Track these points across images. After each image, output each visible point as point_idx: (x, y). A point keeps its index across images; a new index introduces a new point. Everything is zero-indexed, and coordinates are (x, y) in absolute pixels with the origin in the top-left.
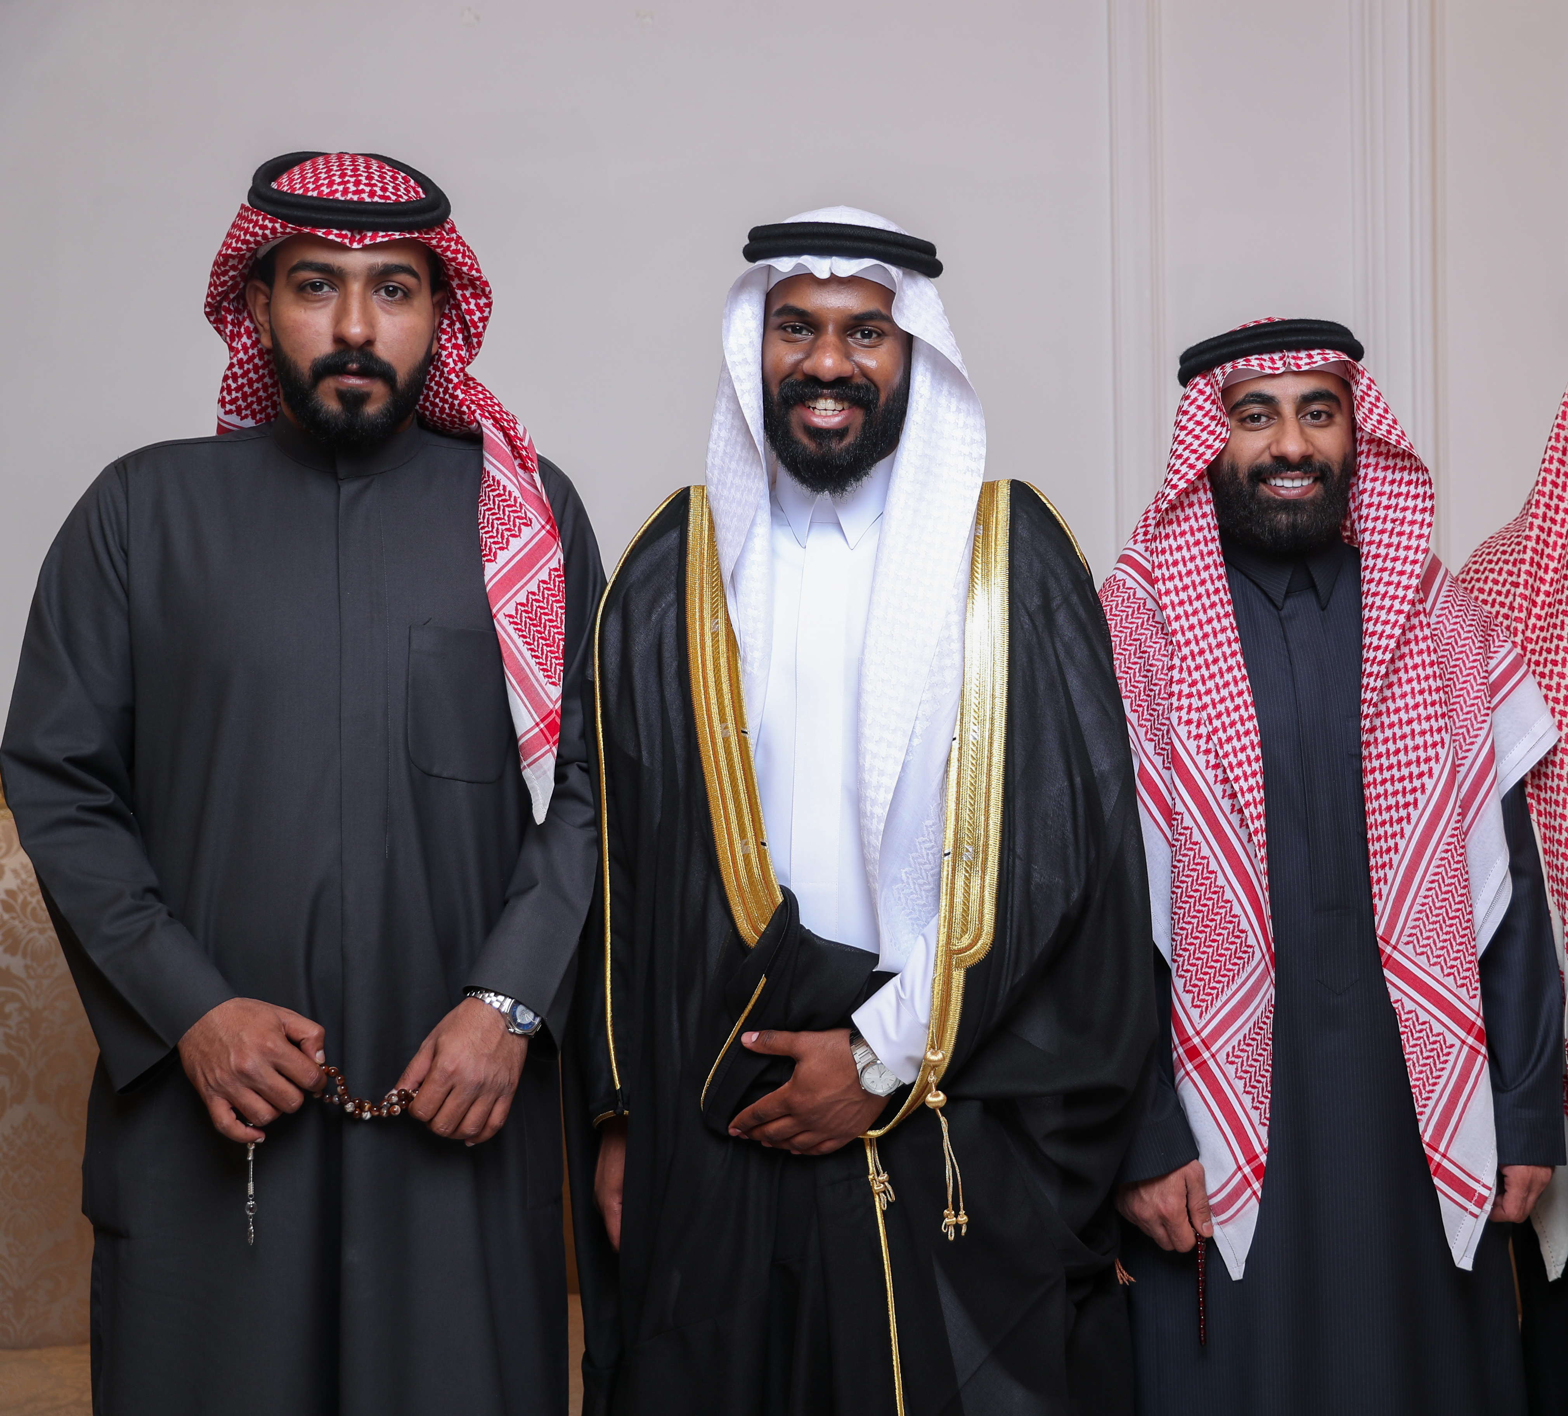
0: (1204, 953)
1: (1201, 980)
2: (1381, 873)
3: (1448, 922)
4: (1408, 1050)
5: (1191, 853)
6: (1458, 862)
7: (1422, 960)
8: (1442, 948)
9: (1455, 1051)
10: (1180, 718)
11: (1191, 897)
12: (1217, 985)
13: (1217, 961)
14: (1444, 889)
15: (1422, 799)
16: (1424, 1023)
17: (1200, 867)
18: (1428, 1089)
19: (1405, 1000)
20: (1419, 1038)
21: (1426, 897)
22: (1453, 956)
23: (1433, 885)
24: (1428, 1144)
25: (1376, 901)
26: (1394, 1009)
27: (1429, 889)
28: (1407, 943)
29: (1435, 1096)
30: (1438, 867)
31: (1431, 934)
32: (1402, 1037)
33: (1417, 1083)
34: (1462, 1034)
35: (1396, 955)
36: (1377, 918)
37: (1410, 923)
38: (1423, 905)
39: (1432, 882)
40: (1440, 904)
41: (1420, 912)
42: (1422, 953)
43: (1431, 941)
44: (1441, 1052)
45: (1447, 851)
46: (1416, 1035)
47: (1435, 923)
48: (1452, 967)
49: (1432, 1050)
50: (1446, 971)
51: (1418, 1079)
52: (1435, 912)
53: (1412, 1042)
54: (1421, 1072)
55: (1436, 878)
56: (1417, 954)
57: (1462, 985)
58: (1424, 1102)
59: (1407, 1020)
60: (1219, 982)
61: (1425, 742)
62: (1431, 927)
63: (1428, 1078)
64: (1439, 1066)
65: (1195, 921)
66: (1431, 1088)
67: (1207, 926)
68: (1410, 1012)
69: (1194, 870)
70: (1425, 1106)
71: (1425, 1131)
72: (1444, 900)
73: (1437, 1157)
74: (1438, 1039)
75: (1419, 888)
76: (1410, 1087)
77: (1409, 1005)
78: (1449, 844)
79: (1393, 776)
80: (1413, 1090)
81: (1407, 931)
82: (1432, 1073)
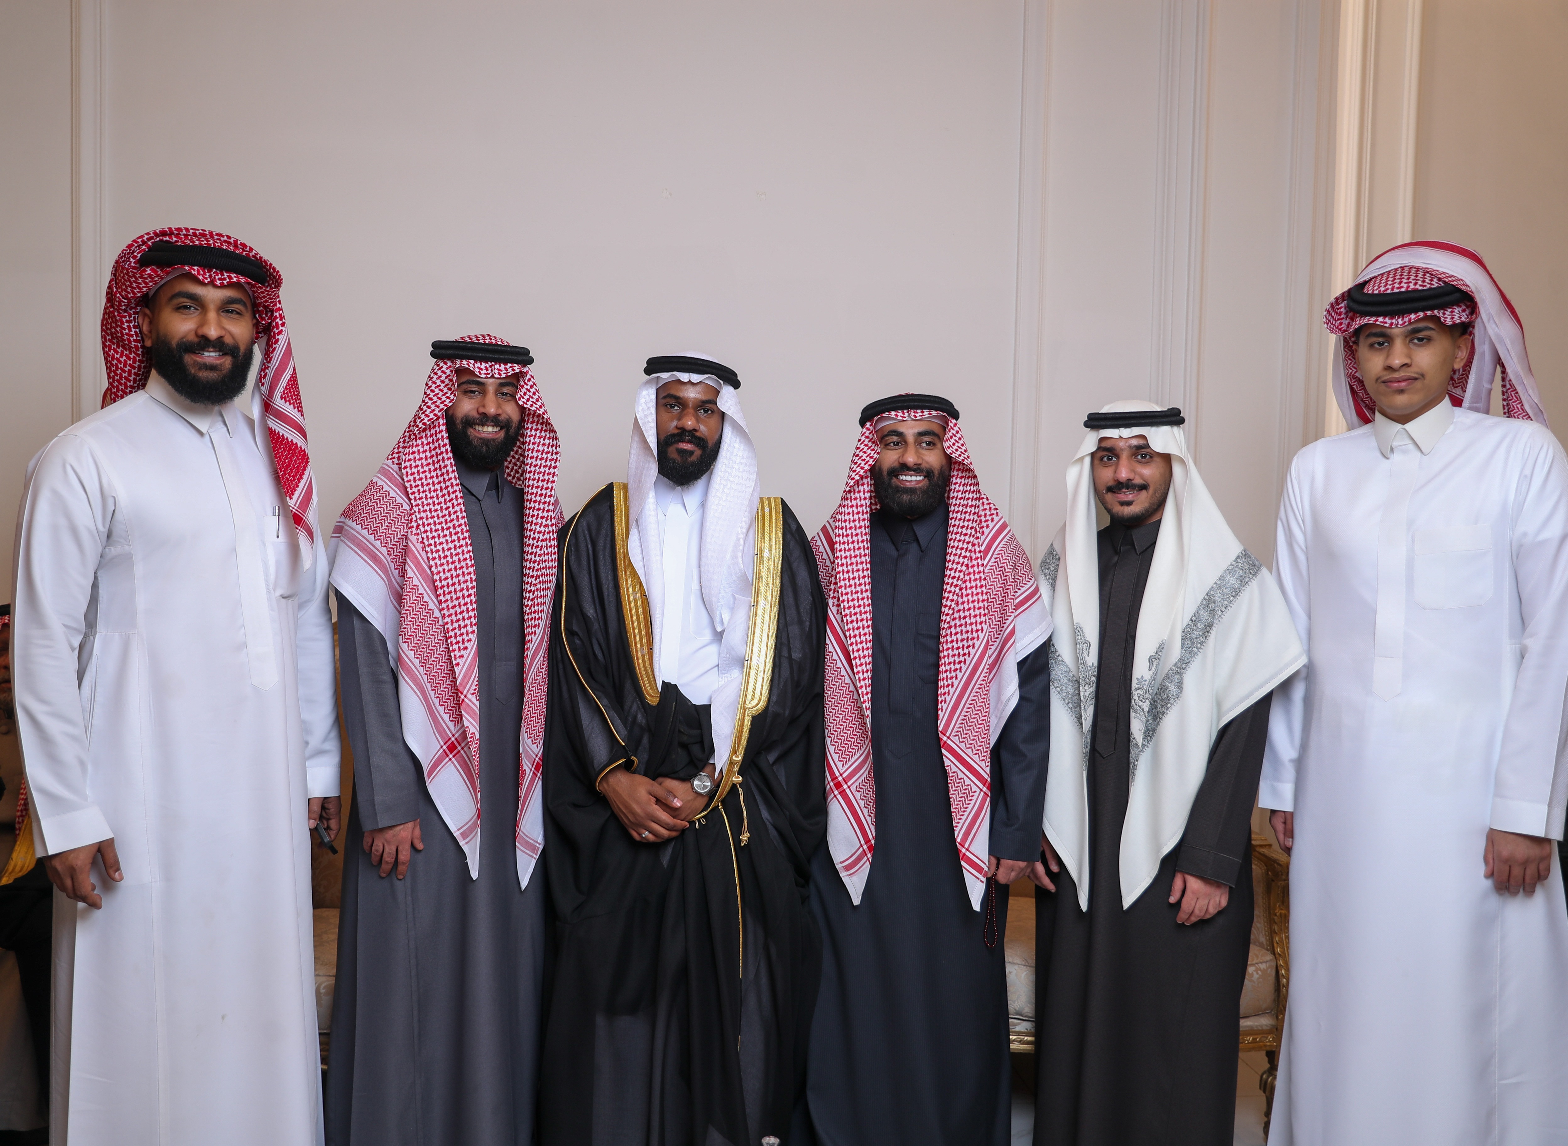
0: (845, 733)
1: (843, 747)
2: (944, 698)
3: (978, 726)
4: (952, 792)
6: (985, 694)
7: (962, 745)
8: (974, 739)
9: (976, 794)
11: (839, 703)
13: (852, 738)
14: (977, 709)
15: (968, 660)
16: (961, 779)
17: (844, 689)
18: (961, 814)
19: (952, 766)
20: (957, 787)
21: (967, 712)
22: (979, 744)
23: (971, 706)
24: (959, 843)
25: (940, 713)
26: (946, 770)
27: (969, 708)
28: (956, 736)
29: (964, 818)
30: (974, 696)
31: (968, 732)
32: (950, 785)
33: (955, 810)
34: (981, 786)
35: (949, 742)
36: (939, 722)
37: (957, 725)
38: (965, 716)
39: (971, 704)
40: (974, 716)
41: (963, 720)
42: (963, 742)
43: (968, 735)
44: (968, 795)
45: (979, 688)
46: (956, 785)
47: (970, 726)
48: (978, 750)
49: (964, 793)
50: (975, 752)
51: (955, 808)
52: (971, 720)
53: (954, 789)
54: (958, 805)
55: (973, 702)
56: (960, 742)
57: (983, 760)
58: (958, 821)
59: (952, 776)
60: (853, 749)
61: (972, 629)
62: (968, 728)
63: (961, 808)
64: (967, 802)
65: (841, 716)
67: (847, 719)
68: (954, 772)
69: (841, 690)
70: (958, 823)
71: (958, 836)
72: (977, 714)
73: (964, 850)
74: (968, 787)
75: (964, 707)
76: (951, 812)
77: (954, 769)
78: (981, 685)
79: (953, 647)
80: (953, 814)
81: (955, 729)
82: (963, 805)
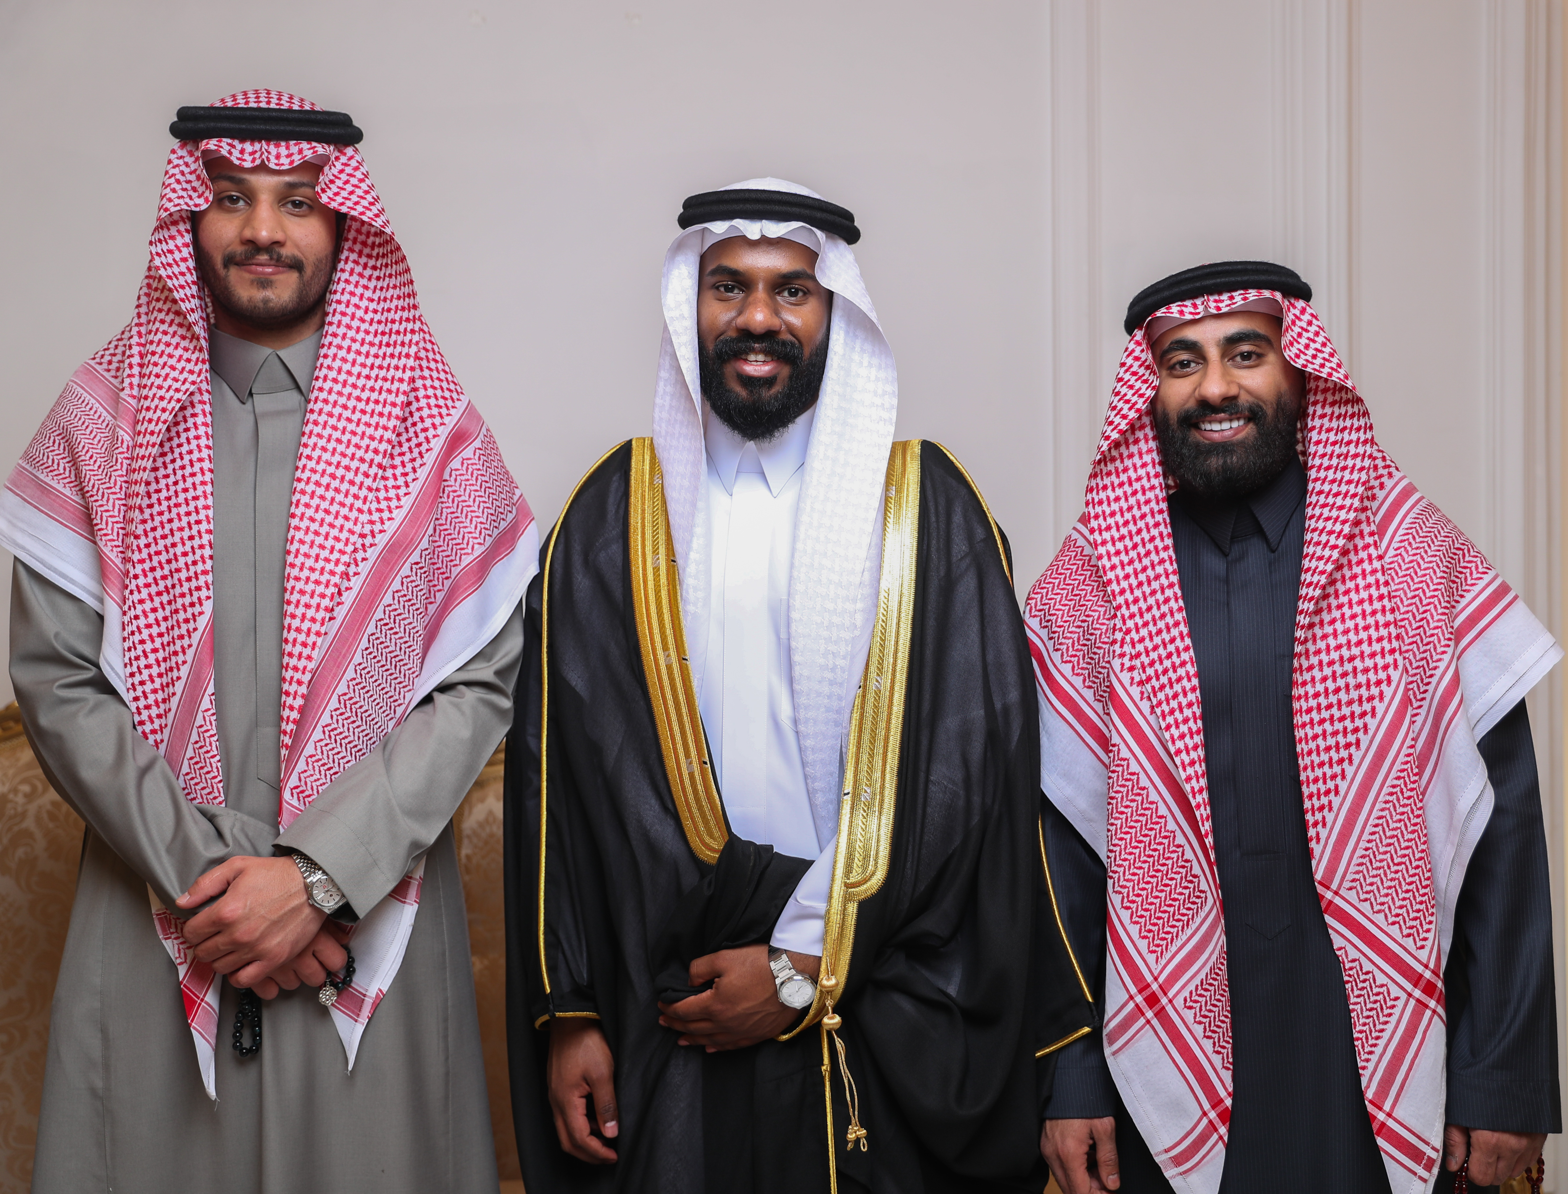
0: (1156, 897)
1: (1155, 925)
2: (1318, 816)
3: (1394, 868)
4: (1353, 1000)
5: (1139, 798)
6: (1405, 805)
7: (1365, 907)
8: (1387, 895)
9: (1400, 1004)
10: (1123, 665)
11: (1140, 842)
12: (1172, 930)
13: (1170, 906)
14: (1388, 834)
15: (1365, 740)
16: (1367, 973)
17: (1148, 812)
18: (1370, 1042)
19: (1349, 948)
20: (1363, 989)
21: (1369, 841)
22: (1398, 903)
23: (1377, 829)
24: (1371, 1102)
25: (1313, 844)
26: (1337, 957)
27: (1373, 834)
28: (1350, 889)
29: (1378, 1050)
30: (1382, 810)
31: (1375, 880)
32: (1347, 986)
33: (1360, 1036)
34: (1409, 987)
35: (1338, 901)
36: (1314, 863)
37: (1353, 868)
38: (1367, 849)
39: (1376, 826)
40: (1385, 849)
41: (1363, 857)
42: (1366, 900)
43: (1375, 887)
44: (1385, 1005)
45: (1391, 794)
46: (1360, 985)
47: (1379, 868)
48: (1397, 915)
49: (1375, 1002)
50: (1391, 920)
51: (1361, 1032)
52: (1379, 857)
53: (1356, 992)
54: (1364, 1024)
55: (1380, 821)
56: (1361, 900)
57: (1409, 935)
58: (1366, 1056)
59: (1351, 969)
60: (1173, 926)
61: (1368, 681)
62: (1375, 872)
63: (1371, 1031)
64: (1382, 1019)
65: (1146, 866)
66: (1374, 1042)
67: (1158, 871)
68: (1354, 961)
69: (1143, 815)
71: (1368, 1087)
72: (1389, 845)
73: (1381, 1116)
74: (1381, 990)
75: (1362, 832)
76: (1353, 1040)
77: (1352, 954)
79: (1332, 716)
80: (1356, 1043)
81: (1349, 877)
82: (1375, 1026)
